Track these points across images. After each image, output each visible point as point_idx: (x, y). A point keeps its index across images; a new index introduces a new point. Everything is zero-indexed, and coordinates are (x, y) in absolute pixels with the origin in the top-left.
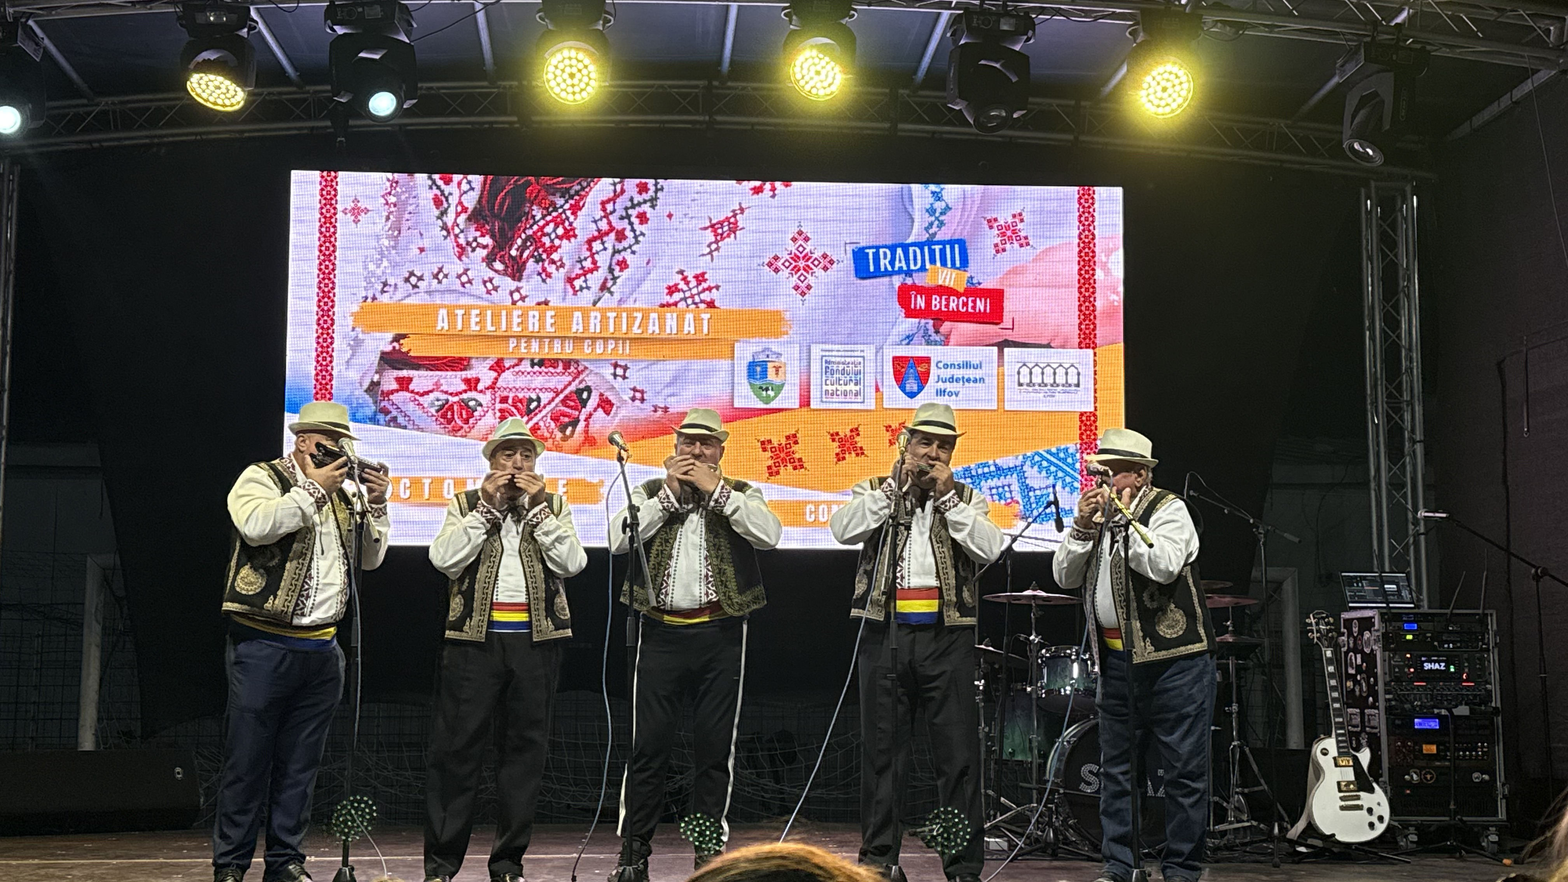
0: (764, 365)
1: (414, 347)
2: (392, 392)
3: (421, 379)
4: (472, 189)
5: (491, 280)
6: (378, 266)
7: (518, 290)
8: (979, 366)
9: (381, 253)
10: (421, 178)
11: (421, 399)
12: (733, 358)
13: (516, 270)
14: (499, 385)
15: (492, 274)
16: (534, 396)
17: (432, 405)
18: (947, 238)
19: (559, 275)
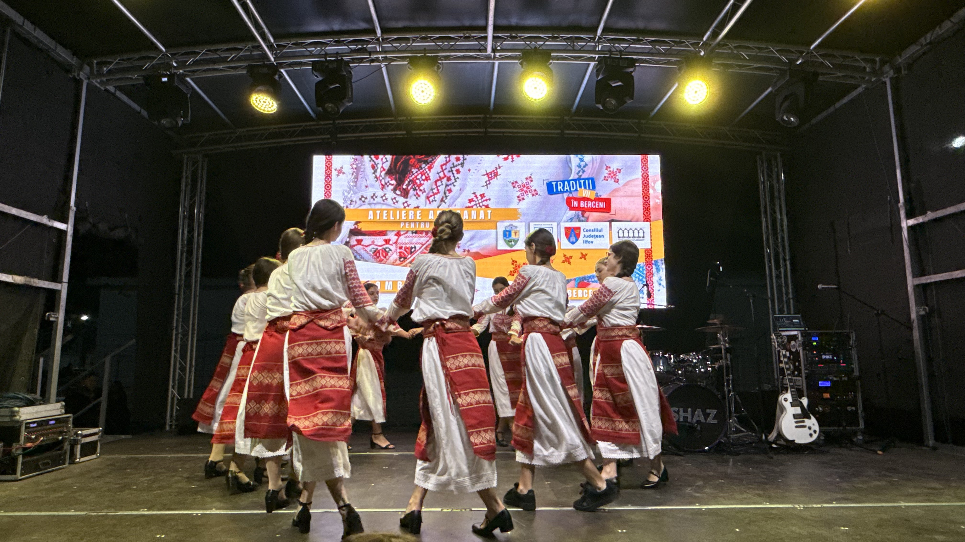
0: (510, 232)
1: (363, 227)
2: (354, 246)
3: (367, 240)
4: (387, 161)
5: (395, 198)
6: (349, 194)
7: (406, 202)
8: (601, 230)
9: (350, 188)
10: (366, 157)
11: (366, 248)
12: (496, 229)
13: (405, 194)
14: (399, 241)
15: (395, 196)
16: (413, 246)
17: (371, 251)
18: (587, 177)
19: (423, 196)
